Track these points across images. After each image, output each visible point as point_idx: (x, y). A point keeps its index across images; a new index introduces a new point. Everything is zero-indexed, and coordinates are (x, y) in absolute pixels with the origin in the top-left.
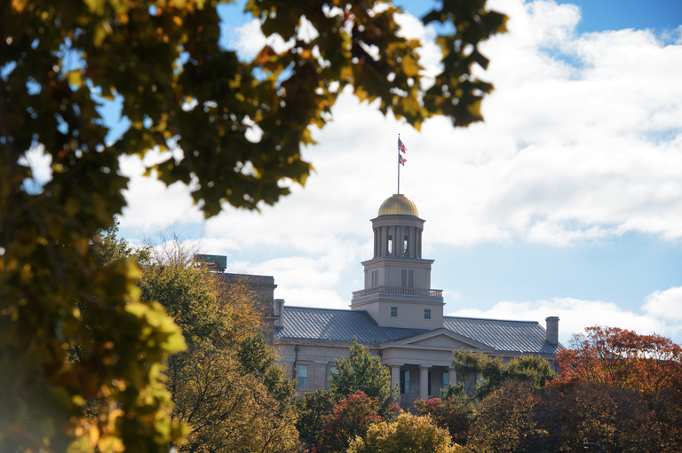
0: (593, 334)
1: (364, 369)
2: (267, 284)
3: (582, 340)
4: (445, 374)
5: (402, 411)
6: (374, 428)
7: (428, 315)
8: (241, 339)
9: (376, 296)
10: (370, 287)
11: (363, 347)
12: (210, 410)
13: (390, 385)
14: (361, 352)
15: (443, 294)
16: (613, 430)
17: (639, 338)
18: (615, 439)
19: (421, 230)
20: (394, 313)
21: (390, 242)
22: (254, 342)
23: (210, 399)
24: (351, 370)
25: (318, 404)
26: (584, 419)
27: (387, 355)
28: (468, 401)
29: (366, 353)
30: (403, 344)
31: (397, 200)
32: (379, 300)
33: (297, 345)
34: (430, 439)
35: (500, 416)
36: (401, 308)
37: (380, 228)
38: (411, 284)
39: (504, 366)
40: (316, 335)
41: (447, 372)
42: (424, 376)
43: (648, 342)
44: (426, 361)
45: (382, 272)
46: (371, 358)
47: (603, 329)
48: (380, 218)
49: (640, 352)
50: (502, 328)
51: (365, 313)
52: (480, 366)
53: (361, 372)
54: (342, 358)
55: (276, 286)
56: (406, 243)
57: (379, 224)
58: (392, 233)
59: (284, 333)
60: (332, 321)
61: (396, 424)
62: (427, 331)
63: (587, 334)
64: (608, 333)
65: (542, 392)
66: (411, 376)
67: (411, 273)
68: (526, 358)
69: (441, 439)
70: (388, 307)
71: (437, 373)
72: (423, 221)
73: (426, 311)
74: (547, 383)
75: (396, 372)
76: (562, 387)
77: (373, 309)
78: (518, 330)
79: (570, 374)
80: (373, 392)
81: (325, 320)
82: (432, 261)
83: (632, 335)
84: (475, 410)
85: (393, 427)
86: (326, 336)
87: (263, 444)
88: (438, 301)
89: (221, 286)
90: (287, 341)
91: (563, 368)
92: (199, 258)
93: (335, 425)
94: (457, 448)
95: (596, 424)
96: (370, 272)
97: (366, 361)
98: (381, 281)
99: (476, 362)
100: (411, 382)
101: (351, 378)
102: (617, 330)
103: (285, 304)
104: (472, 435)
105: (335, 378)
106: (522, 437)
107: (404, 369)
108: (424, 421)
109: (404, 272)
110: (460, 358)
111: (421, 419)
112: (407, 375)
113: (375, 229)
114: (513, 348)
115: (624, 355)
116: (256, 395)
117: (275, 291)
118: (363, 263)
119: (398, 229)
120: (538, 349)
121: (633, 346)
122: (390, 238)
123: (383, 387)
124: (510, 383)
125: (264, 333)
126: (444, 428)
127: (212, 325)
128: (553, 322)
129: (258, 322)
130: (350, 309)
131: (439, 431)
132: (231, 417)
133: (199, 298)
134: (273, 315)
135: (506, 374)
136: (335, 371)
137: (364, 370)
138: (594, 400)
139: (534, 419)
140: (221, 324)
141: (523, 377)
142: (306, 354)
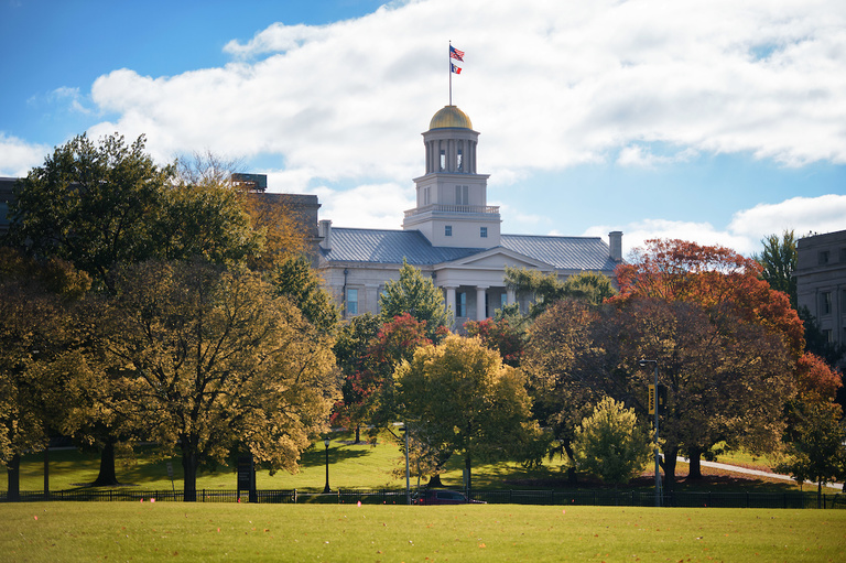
0: (653, 247)
1: (416, 290)
2: (311, 203)
3: (642, 254)
4: (503, 295)
5: (450, 332)
6: (420, 351)
7: (484, 233)
8: (283, 263)
9: (429, 214)
10: (422, 205)
11: (414, 268)
12: (240, 335)
13: (445, 308)
14: (411, 273)
15: (500, 211)
16: (674, 345)
17: (701, 250)
18: (675, 354)
19: (475, 143)
20: (448, 232)
21: (443, 157)
22: (296, 265)
23: (241, 325)
24: (402, 293)
25: (365, 329)
26: (643, 334)
27: (440, 276)
28: (522, 321)
29: (418, 275)
30: (459, 264)
31: (450, 112)
32: (433, 219)
33: (347, 268)
34: (480, 362)
35: (555, 335)
36: (456, 227)
37: (432, 142)
38: (466, 202)
39: (558, 284)
40: (366, 257)
41: (506, 293)
42: (481, 297)
43: (710, 253)
44: (483, 282)
45: (434, 188)
46: (422, 279)
47: (663, 241)
48: (432, 131)
49: (702, 265)
50: (563, 245)
51: (418, 233)
52: (533, 283)
53: (413, 296)
54: (392, 280)
55: (320, 206)
56: (459, 157)
57: (431, 138)
58: (444, 147)
59: (333, 256)
60: (383, 242)
61: (444, 346)
62: (483, 250)
63: (646, 247)
64: (668, 245)
65: (598, 309)
66: (468, 298)
67: (466, 189)
68: (585, 275)
69: (491, 362)
70: (442, 225)
71: (494, 294)
72: (478, 134)
73: (482, 229)
74: (605, 300)
75: (452, 295)
76: (619, 304)
77: (427, 229)
78: (579, 247)
79: (630, 290)
80: (425, 315)
81: (375, 241)
82: (488, 176)
83: (693, 246)
84: (528, 329)
85: (441, 350)
86: (376, 258)
87: (298, 370)
88: (495, 218)
89: (261, 207)
90: (334, 264)
91: (623, 285)
92: (236, 177)
93: (380, 350)
94: (508, 370)
95: (655, 339)
96: (422, 190)
97: (417, 283)
98: (434, 199)
99: (529, 279)
100: (468, 304)
101: (402, 302)
102: (678, 241)
103: (332, 225)
104: (525, 356)
105: (386, 302)
106: (577, 357)
107: (459, 291)
108: (474, 343)
109: (458, 188)
110: (513, 276)
111: (470, 341)
112: (463, 297)
113: (426, 144)
114: (575, 266)
115: (686, 267)
116: (289, 319)
117: (319, 210)
118: (415, 180)
119: (451, 143)
120: (601, 266)
121: (695, 258)
122: (442, 152)
123: (436, 311)
124: (565, 300)
125: (308, 256)
126: (495, 349)
127: (245, 247)
128: (616, 237)
129: (302, 245)
130: (402, 229)
131: (489, 353)
132: (264, 343)
133: (233, 218)
134: (317, 236)
135: (561, 291)
136: (385, 295)
137: (416, 293)
138: (654, 315)
139: (590, 337)
140: (256, 246)
141: (579, 294)
142: (355, 277)
